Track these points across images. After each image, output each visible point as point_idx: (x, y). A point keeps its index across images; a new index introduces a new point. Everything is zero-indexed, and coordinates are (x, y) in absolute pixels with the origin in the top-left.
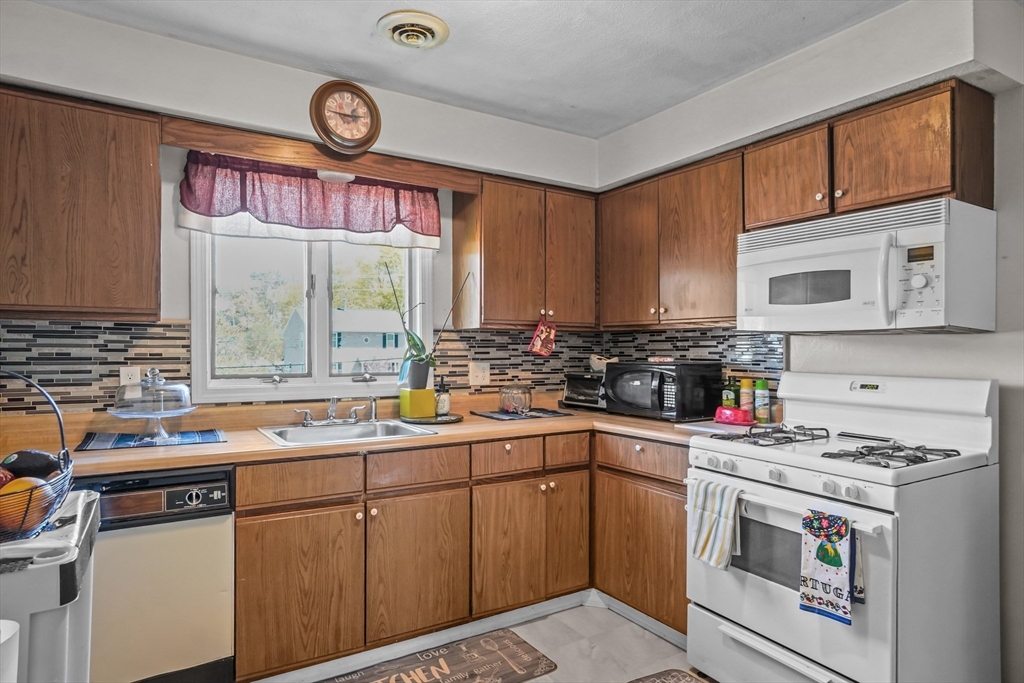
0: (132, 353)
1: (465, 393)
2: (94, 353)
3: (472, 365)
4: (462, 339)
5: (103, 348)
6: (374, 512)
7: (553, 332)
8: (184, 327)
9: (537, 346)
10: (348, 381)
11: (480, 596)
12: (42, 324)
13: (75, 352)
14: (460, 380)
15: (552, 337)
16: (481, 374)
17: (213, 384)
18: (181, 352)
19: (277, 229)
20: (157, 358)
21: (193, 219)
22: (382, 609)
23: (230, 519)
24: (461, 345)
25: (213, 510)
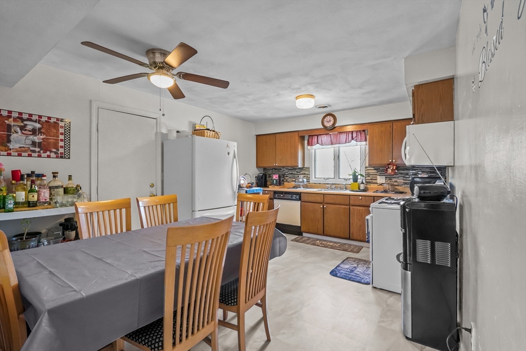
0: (301, 173)
1: (376, 185)
2: (296, 173)
3: (378, 177)
4: (375, 169)
5: (297, 172)
6: (325, 206)
7: (395, 167)
8: (309, 168)
9: (390, 171)
10: (343, 180)
11: (352, 234)
12: (289, 168)
13: (294, 173)
14: (374, 181)
15: (394, 168)
16: (381, 179)
17: (316, 179)
18: (308, 173)
19: (324, 146)
20: (304, 174)
21: (309, 147)
22: (327, 228)
23: (300, 202)
24: (375, 171)
25: (296, 200)
